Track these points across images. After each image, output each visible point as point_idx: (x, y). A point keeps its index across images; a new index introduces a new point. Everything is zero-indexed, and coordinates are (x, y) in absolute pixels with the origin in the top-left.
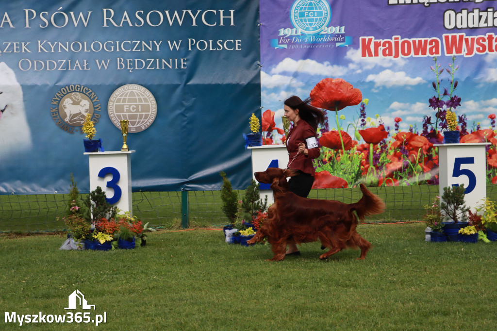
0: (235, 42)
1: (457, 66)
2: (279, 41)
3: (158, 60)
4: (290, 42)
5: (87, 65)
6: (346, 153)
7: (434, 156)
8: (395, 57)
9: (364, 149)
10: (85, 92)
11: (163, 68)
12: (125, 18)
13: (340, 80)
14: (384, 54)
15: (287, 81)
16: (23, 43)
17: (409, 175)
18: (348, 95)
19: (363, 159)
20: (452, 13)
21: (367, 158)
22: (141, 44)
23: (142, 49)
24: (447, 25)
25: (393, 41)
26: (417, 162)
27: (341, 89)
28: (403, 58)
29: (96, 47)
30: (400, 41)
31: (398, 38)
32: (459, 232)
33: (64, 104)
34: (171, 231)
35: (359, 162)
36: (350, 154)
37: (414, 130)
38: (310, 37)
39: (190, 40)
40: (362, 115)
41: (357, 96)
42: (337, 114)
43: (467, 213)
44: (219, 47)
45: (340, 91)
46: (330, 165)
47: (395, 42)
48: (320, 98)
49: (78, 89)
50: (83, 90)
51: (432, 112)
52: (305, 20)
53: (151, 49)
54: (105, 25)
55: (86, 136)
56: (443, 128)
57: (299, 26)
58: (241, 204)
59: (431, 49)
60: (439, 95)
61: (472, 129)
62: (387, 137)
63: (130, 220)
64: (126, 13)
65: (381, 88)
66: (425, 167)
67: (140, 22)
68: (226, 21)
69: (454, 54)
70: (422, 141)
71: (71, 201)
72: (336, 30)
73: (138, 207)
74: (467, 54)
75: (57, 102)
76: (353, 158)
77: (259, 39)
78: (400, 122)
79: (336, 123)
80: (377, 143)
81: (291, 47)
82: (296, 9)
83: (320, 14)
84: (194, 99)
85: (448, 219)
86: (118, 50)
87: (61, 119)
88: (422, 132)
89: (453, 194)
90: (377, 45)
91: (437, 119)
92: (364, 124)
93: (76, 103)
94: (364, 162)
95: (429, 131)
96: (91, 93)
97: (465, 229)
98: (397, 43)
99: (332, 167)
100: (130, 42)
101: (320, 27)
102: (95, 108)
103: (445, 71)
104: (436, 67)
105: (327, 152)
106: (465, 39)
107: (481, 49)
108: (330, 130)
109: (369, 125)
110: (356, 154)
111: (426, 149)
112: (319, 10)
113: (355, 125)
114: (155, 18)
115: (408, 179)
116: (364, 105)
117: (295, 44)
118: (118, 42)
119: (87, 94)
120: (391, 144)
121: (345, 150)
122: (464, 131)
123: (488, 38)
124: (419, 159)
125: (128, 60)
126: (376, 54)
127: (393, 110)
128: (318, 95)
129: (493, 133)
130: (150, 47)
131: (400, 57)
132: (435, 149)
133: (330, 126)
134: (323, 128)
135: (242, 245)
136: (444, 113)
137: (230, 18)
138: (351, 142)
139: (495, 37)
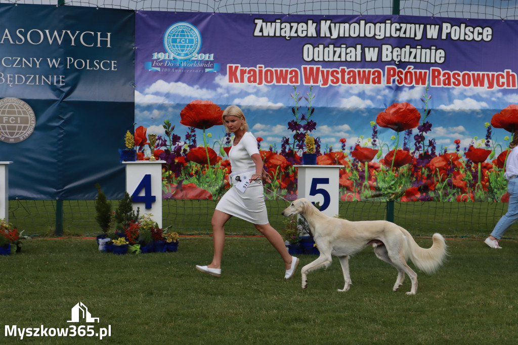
0: (111, 63)
1: (314, 95)
2: (153, 64)
4: (163, 65)
6: (211, 168)
7: (291, 174)
8: (259, 84)
9: (227, 164)
11: (42, 84)
12: (6, 35)
13: (209, 102)
14: (249, 81)
17: (267, 190)
18: (215, 115)
19: (226, 174)
20: (311, 47)
22: (21, 60)
23: (22, 65)
24: (306, 58)
25: (257, 70)
26: (275, 178)
27: (209, 110)
28: (266, 85)
30: (264, 70)
31: (262, 67)
32: (314, 246)
34: (46, 238)
35: (222, 176)
36: (214, 168)
37: (273, 149)
38: (182, 62)
39: (68, 58)
42: (204, 132)
44: (96, 67)
45: (207, 112)
46: (196, 178)
47: (259, 70)
48: (190, 117)
51: (290, 134)
52: (177, 46)
53: (31, 66)
56: (299, 149)
57: (171, 51)
58: (114, 215)
59: (291, 78)
60: (297, 119)
61: (325, 151)
63: (5, 228)
64: (7, 31)
65: (246, 111)
66: (282, 183)
67: (21, 40)
68: (104, 43)
69: (312, 83)
70: (280, 159)
72: (206, 57)
73: (13, 213)
74: (322, 85)
76: (217, 172)
77: (134, 61)
78: (261, 142)
79: (204, 140)
81: (164, 70)
82: (169, 35)
83: (191, 41)
85: (305, 234)
88: (281, 152)
90: (243, 72)
91: (295, 141)
92: (229, 143)
95: (287, 150)
98: (261, 72)
99: (198, 180)
100: (10, 58)
101: (191, 54)
103: (303, 99)
104: (295, 95)
105: (194, 166)
106: (321, 71)
107: (335, 81)
108: (198, 146)
110: (221, 168)
111: (283, 166)
112: (190, 38)
113: (221, 143)
114: (35, 36)
115: (267, 194)
117: (167, 67)
121: (211, 165)
122: (318, 152)
123: (341, 71)
124: (277, 175)
125: (9, 75)
126: (242, 81)
127: (257, 130)
128: (187, 114)
129: (343, 155)
130: (30, 64)
131: (263, 84)
132: (291, 167)
133: (197, 142)
134: (191, 144)
135: (114, 254)
136: (302, 136)
137: (107, 40)
138: (217, 158)
139: (347, 70)
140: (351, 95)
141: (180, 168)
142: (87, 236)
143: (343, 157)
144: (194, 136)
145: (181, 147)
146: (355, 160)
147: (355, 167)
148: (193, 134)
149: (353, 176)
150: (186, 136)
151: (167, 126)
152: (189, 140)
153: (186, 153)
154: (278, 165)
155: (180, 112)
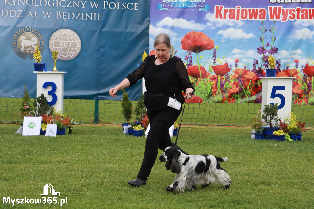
0: (134, 5)
1: (276, 27)
2: (162, 5)
3: (83, 14)
4: (170, 6)
5: (36, 15)
6: (202, 81)
7: (259, 85)
8: (236, 20)
9: (214, 78)
11: (86, 19)
13: (201, 33)
14: (230, 17)
17: (242, 96)
18: (205, 43)
19: (213, 85)
21: (216, 85)
22: (72, 3)
23: (73, 6)
24: (271, 1)
25: (236, 9)
26: (248, 88)
27: (201, 38)
28: (242, 20)
29: (43, 3)
30: (241, 9)
31: (239, 7)
32: (273, 133)
33: (21, 39)
34: (87, 125)
35: (210, 87)
36: (205, 81)
37: (247, 68)
38: (183, 4)
39: (104, 2)
40: (214, 56)
41: (211, 44)
42: (198, 55)
43: (279, 122)
44: (124, 8)
45: (200, 40)
47: (237, 10)
48: (187, 44)
49: (30, 30)
50: (33, 31)
51: (259, 57)
53: (79, 6)
55: (36, 61)
56: (266, 67)
58: (134, 110)
59: (260, 16)
60: (264, 46)
61: (284, 68)
62: (229, 72)
63: (62, 117)
65: (227, 39)
66: (253, 92)
69: (275, 19)
70: (252, 75)
71: (23, 103)
72: (200, 0)
73: (66, 108)
74: (283, 20)
75: (16, 38)
76: (207, 83)
77: (149, 4)
78: (238, 62)
79: (197, 60)
80: (223, 75)
81: (170, 9)
84: (106, 40)
85: (266, 125)
86: (57, 6)
87: (18, 49)
88: (252, 69)
89: (271, 109)
90: (226, 11)
91: (262, 62)
92: (215, 62)
93: (28, 39)
94: (214, 87)
95: (257, 69)
96: (39, 33)
97: (277, 132)
98: (238, 11)
100: (65, 1)
102: (40, 43)
103: (268, 30)
104: (263, 28)
106: (282, 10)
107: (292, 17)
108: (193, 65)
109: (218, 63)
110: (209, 81)
111: (254, 80)
113: (209, 63)
115: (241, 99)
116: (215, 50)
117: (172, 8)
118: (57, 0)
119: (36, 33)
120: (232, 76)
121: (202, 78)
122: (279, 70)
123: (297, 10)
124: (250, 87)
125: (64, 13)
126: (225, 17)
127: (234, 54)
128: (186, 42)
129: (297, 71)
130: (78, 5)
131: (240, 20)
132: (260, 80)
133: (193, 62)
134: (188, 63)
135: (134, 136)
136: (267, 58)
138: (207, 74)
139: (301, 9)
140: (304, 27)
142: (116, 124)
143: (296, 73)
146: (305, 75)
147: (305, 80)
148: (190, 56)
149: (303, 86)
150: (185, 57)
152: (187, 60)
154: (250, 79)
155: (181, 40)
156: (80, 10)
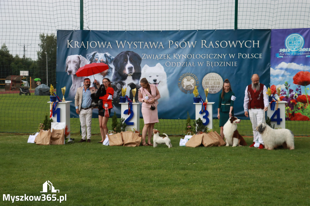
0: (259, 55)
2: (279, 54)
3: (224, 62)
4: (284, 55)
5: (194, 64)
10: (192, 76)
11: (227, 66)
12: (211, 44)
13: (307, 72)
15: (283, 72)
16: (167, 55)
22: (217, 55)
23: (217, 58)
29: (198, 56)
33: (184, 81)
38: (294, 53)
39: (239, 54)
44: (252, 57)
45: (307, 77)
49: (189, 75)
52: (292, 45)
53: (221, 58)
54: (202, 47)
57: (289, 48)
64: (211, 42)
67: (218, 46)
72: (306, 50)
75: (181, 80)
79: (305, 91)
82: (288, 40)
86: (207, 58)
87: (182, 87)
96: (195, 76)
99: (302, 111)
100: (213, 54)
101: (298, 49)
102: (196, 83)
105: (300, 104)
108: (302, 94)
112: (298, 41)
114: (224, 44)
117: (286, 56)
118: (207, 54)
121: (309, 104)
125: (212, 62)
128: (297, 79)
130: (221, 56)
134: (299, 93)
137: (257, 44)
141: (293, 105)
144: (300, 89)
145: (293, 95)
148: (299, 88)
150: (296, 89)
151: (287, 84)
152: (298, 91)
153: (296, 98)
155: (293, 77)
156: (222, 60)
